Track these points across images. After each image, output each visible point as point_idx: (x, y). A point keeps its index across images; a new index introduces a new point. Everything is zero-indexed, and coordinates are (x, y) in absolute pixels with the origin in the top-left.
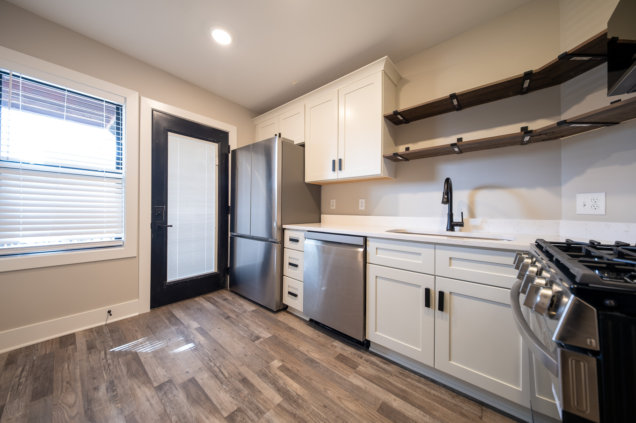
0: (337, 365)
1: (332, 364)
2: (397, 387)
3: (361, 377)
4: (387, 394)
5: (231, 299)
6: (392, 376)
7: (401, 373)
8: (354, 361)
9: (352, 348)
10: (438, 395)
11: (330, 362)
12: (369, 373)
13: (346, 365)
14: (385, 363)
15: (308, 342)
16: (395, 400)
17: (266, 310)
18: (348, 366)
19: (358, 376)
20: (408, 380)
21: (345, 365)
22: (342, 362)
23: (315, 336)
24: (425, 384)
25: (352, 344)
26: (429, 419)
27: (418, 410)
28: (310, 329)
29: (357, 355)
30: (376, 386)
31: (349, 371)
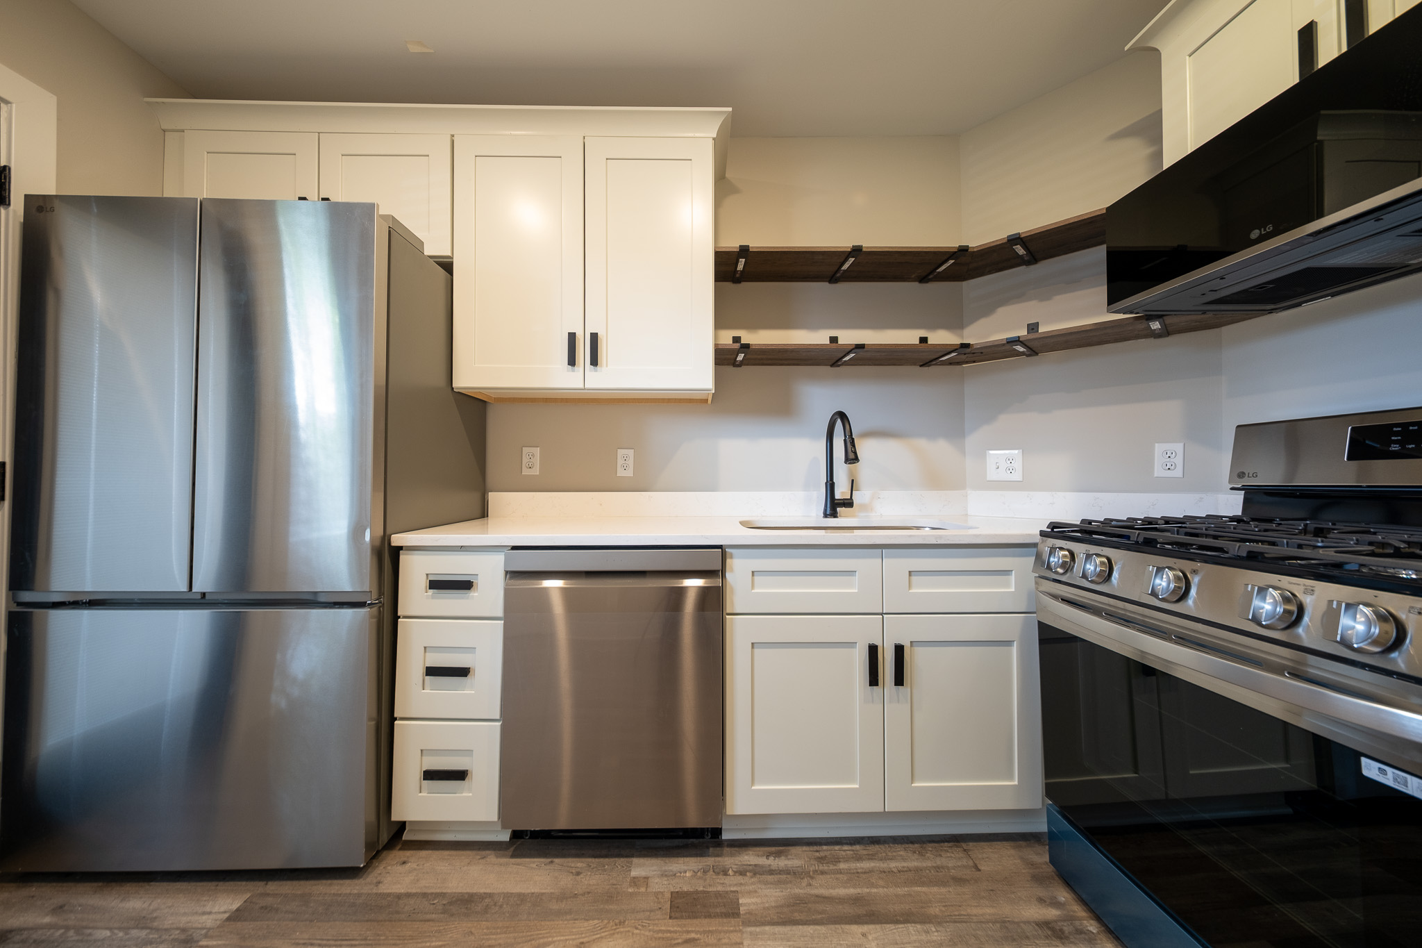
0: (693, 935)
1: (680, 941)
2: (841, 900)
3: (767, 928)
4: (843, 932)
5: (47, 920)
6: (812, 878)
7: (819, 858)
8: (718, 895)
9: (687, 859)
10: (904, 867)
11: (668, 939)
12: (773, 904)
13: (709, 916)
14: (778, 855)
15: (559, 914)
16: (864, 935)
17: (302, 882)
18: (717, 916)
19: (758, 929)
20: (842, 866)
21: (707, 921)
22: (694, 915)
23: (566, 881)
24: (871, 857)
25: (678, 847)
26: (937, 931)
27: (911, 928)
28: (534, 866)
29: (711, 872)
30: (810, 929)
31: (732, 931)
